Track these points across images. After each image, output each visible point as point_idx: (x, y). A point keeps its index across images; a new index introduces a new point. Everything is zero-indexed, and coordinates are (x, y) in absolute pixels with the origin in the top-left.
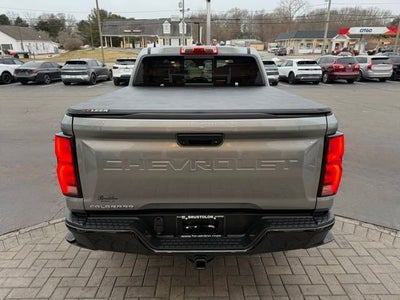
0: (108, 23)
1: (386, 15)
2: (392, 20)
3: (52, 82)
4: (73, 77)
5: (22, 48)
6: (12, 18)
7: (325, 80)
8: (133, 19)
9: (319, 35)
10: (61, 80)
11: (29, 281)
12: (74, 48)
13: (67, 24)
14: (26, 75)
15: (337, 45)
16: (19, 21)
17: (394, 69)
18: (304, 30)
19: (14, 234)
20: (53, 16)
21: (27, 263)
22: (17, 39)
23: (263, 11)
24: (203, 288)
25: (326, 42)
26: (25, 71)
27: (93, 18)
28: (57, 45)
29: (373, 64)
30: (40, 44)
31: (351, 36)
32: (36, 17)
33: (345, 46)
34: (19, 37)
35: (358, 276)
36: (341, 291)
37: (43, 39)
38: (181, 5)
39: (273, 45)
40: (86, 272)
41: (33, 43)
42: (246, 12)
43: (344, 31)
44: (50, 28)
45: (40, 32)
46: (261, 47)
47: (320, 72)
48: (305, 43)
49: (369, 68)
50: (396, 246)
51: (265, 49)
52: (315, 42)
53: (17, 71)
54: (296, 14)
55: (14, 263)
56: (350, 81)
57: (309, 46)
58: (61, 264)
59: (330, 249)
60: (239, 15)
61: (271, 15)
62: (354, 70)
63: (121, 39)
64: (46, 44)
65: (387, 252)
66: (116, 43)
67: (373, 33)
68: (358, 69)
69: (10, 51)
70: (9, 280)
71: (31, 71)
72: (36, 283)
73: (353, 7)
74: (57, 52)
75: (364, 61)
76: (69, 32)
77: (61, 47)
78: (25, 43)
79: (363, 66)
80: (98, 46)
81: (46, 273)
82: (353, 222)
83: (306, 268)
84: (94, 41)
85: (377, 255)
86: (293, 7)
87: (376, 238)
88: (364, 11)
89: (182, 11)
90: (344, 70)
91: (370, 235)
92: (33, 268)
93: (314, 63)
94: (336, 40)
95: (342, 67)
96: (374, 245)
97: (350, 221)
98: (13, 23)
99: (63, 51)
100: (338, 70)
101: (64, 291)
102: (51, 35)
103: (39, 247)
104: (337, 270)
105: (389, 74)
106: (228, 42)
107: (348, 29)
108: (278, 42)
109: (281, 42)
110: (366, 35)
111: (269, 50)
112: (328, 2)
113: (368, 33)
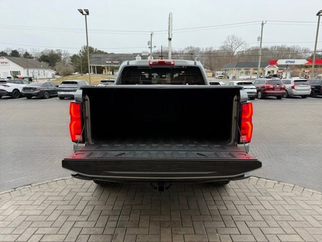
0: (94, 56)
1: (306, 51)
2: (310, 55)
3: (50, 97)
4: (67, 93)
5: (28, 74)
6: (21, 52)
7: (260, 97)
8: (113, 54)
9: (255, 66)
10: (57, 96)
11: (40, 212)
12: (68, 74)
13: (62, 57)
14: (32, 92)
15: (269, 72)
16: (27, 55)
17: (312, 89)
18: (243, 61)
19: (27, 187)
20: (52, 51)
21: (38, 202)
22: (24, 68)
23: (211, 48)
24: (163, 216)
25: (260, 70)
26: (30, 88)
27: (83, 53)
28: (54, 72)
29: (295, 85)
30: (41, 71)
31: (279, 66)
32: (40, 52)
33: (275, 73)
34: (26, 66)
35: (274, 211)
36: (261, 218)
37: (44, 68)
38: (150, 43)
39: (219, 73)
40: (80, 207)
41: (36, 71)
42: (198, 49)
43: (273, 63)
44: (50, 60)
45: (42, 62)
46: (211, 74)
47: (255, 91)
48: (244, 71)
49: (293, 87)
50: (303, 195)
51: (214, 76)
52: (251, 70)
53: (25, 89)
54: (237, 50)
55: (29, 203)
56: (279, 97)
57: (247, 73)
58: (63, 203)
59: (255, 196)
60: (194, 51)
61: (218, 51)
62: (281, 89)
63: (104, 68)
64: (46, 71)
65: (297, 198)
66: (100, 70)
67: (295, 64)
68: (284, 89)
69: (18, 76)
70: (26, 211)
71: (35, 89)
72: (45, 213)
73: (280, 45)
74: (54, 77)
75: (289, 82)
76: (64, 62)
77: (57, 74)
78: (31, 71)
79: (288, 86)
80: (85, 73)
81: (52, 208)
82: (273, 181)
83: (237, 206)
84: (83, 69)
85: (288, 200)
86: (234, 45)
87: (290, 190)
88: (289, 48)
89: (151, 48)
90: (273, 89)
91: (285, 189)
92: (42, 205)
93: (250, 83)
94: (268, 69)
95: (272, 87)
96: (287, 194)
97: (271, 181)
98: (22, 56)
99: (58, 77)
100: (269, 89)
101: (65, 218)
102: (50, 65)
103: (46, 194)
104: (260, 207)
105: (309, 92)
107: (277, 61)
108: (222, 71)
109: (226, 70)
110: (291, 66)
111: (216, 76)
112: (260, 42)
113: (292, 64)
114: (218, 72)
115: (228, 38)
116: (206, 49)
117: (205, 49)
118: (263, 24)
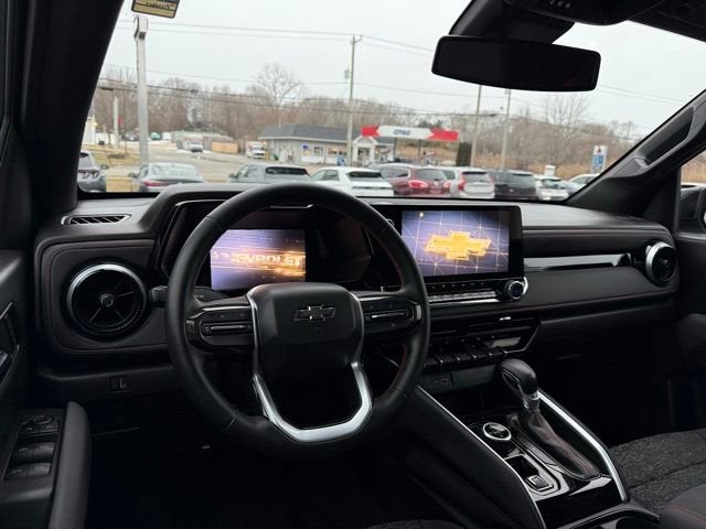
23: (226, 88)
29: (466, 181)
31: (379, 139)
39: (255, 146)
42: (195, 87)
43: (370, 131)
46: (233, 147)
47: (390, 193)
48: (311, 146)
49: (461, 188)
51: (241, 151)
54: (288, 98)
57: (318, 151)
62: (443, 191)
67: (410, 137)
68: (448, 190)
86: (279, 88)
90: (428, 191)
93: (377, 175)
94: (359, 143)
100: (418, 190)
106: (167, 135)
107: (377, 128)
108: (263, 141)
109: (269, 141)
110: (401, 140)
111: (249, 153)
112: (349, 80)
113: (406, 136)
114: (254, 144)
115: (267, 68)
116: (215, 89)
117: (211, 90)
118: (354, 43)
